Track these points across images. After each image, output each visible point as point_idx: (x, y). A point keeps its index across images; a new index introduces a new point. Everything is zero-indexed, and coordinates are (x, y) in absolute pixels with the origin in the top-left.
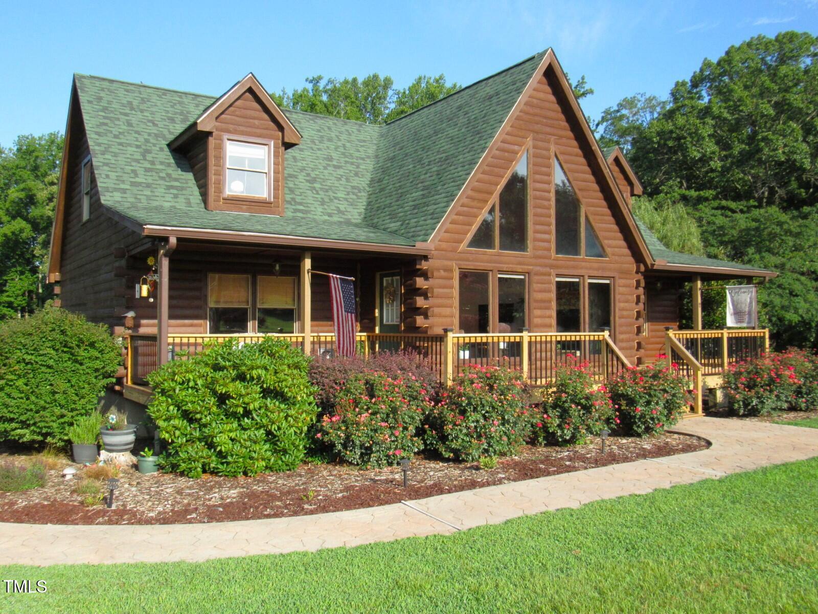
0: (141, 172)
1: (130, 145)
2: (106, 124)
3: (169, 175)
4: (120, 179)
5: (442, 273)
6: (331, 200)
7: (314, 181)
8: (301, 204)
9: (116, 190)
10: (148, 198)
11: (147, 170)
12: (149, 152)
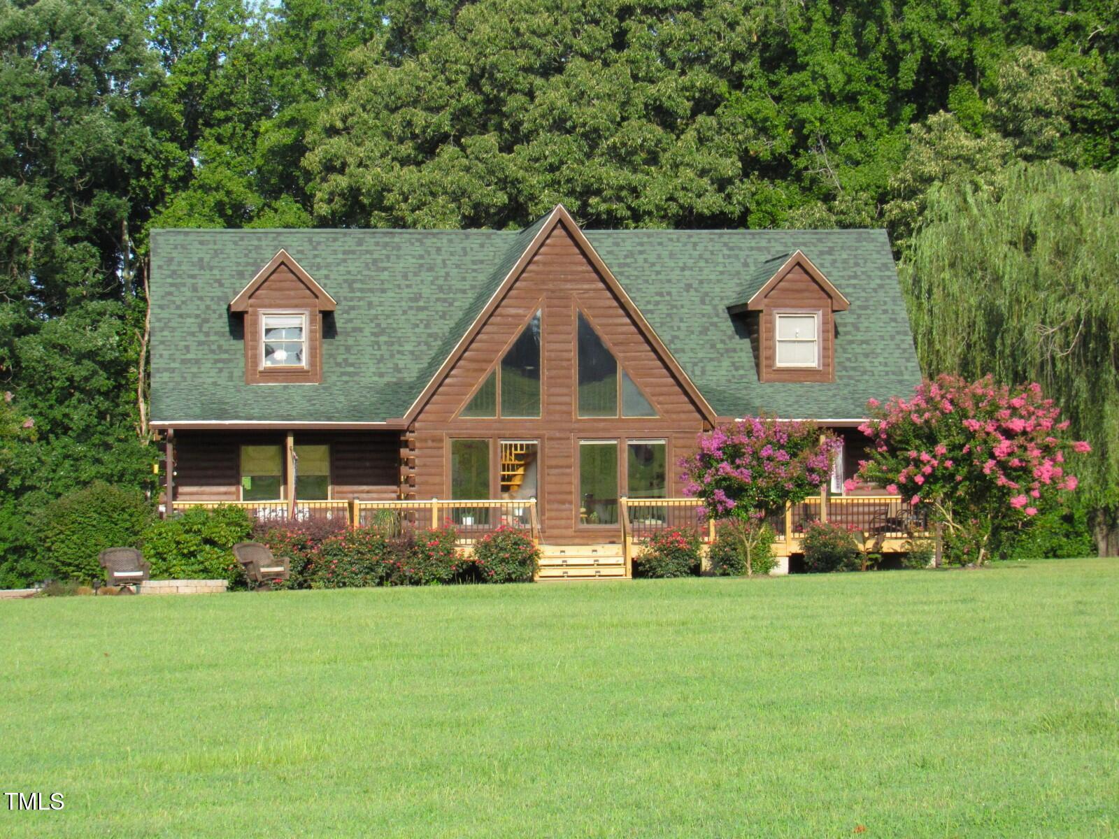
0: (193, 346)
1: (189, 316)
2: (170, 294)
3: (220, 347)
4: (172, 358)
5: (430, 444)
6: (392, 356)
7: (383, 332)
8: (352, 365)
9: (166, 370)
10: (194, 375)
11: (200, 343)
12: (206, 321)
